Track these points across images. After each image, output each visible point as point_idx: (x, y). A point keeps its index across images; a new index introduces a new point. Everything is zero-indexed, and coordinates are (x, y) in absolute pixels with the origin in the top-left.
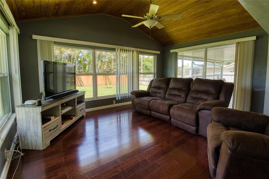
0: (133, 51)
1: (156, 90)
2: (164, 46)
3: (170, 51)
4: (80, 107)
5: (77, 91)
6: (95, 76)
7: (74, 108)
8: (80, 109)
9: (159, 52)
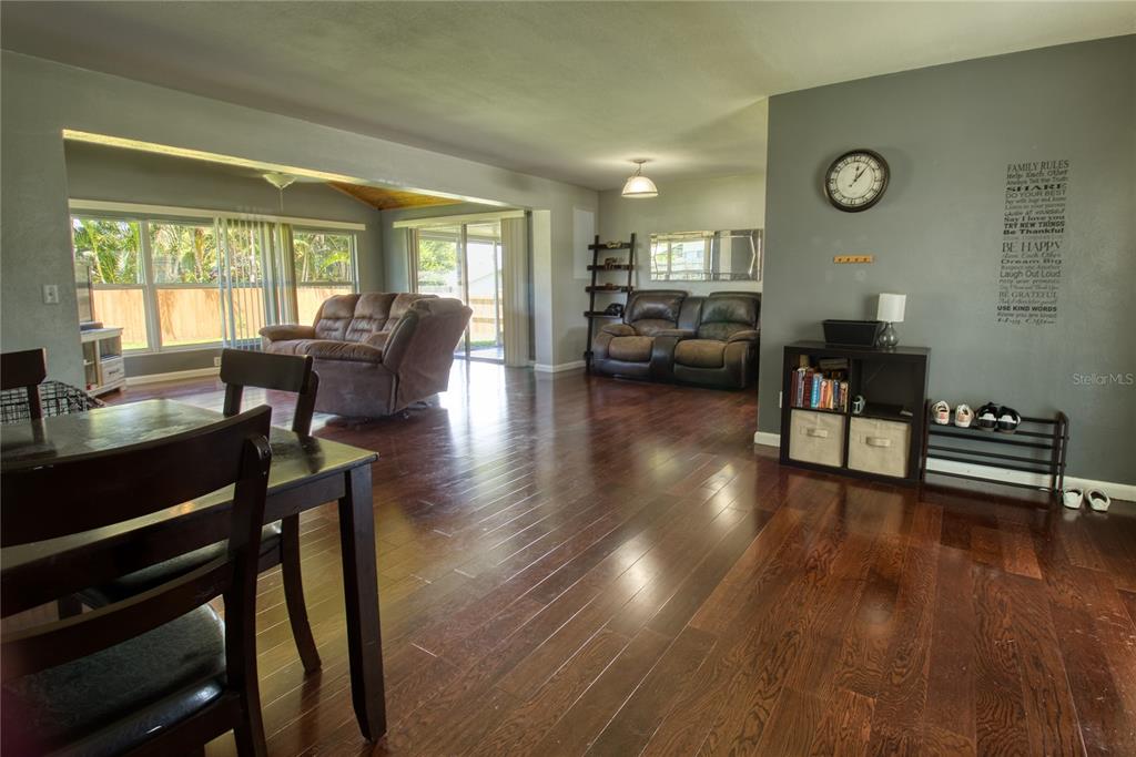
0: (272, 225)
1: (330, 323)
2: (380, 209)
3: (392, 224)
4: (109, 365)
5: (99, 326)
6: (150, 292)
7: (91, 365)
8: (111, 369)
9: (362, 227)
